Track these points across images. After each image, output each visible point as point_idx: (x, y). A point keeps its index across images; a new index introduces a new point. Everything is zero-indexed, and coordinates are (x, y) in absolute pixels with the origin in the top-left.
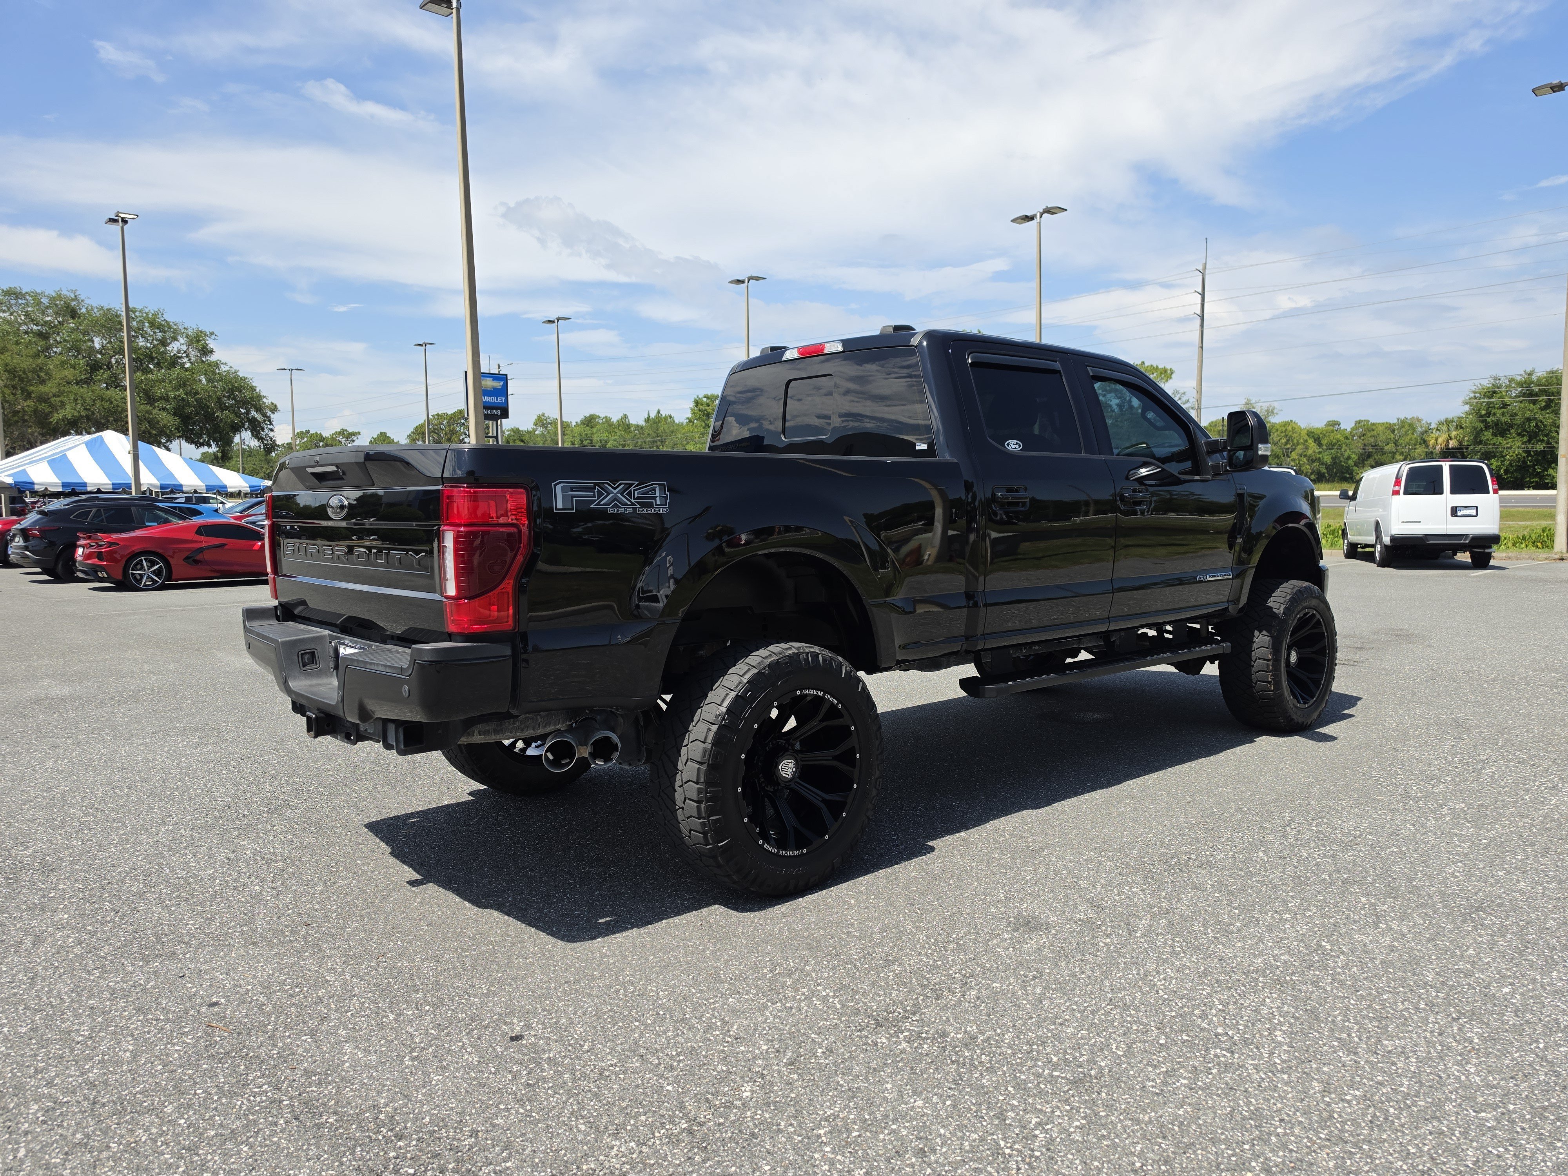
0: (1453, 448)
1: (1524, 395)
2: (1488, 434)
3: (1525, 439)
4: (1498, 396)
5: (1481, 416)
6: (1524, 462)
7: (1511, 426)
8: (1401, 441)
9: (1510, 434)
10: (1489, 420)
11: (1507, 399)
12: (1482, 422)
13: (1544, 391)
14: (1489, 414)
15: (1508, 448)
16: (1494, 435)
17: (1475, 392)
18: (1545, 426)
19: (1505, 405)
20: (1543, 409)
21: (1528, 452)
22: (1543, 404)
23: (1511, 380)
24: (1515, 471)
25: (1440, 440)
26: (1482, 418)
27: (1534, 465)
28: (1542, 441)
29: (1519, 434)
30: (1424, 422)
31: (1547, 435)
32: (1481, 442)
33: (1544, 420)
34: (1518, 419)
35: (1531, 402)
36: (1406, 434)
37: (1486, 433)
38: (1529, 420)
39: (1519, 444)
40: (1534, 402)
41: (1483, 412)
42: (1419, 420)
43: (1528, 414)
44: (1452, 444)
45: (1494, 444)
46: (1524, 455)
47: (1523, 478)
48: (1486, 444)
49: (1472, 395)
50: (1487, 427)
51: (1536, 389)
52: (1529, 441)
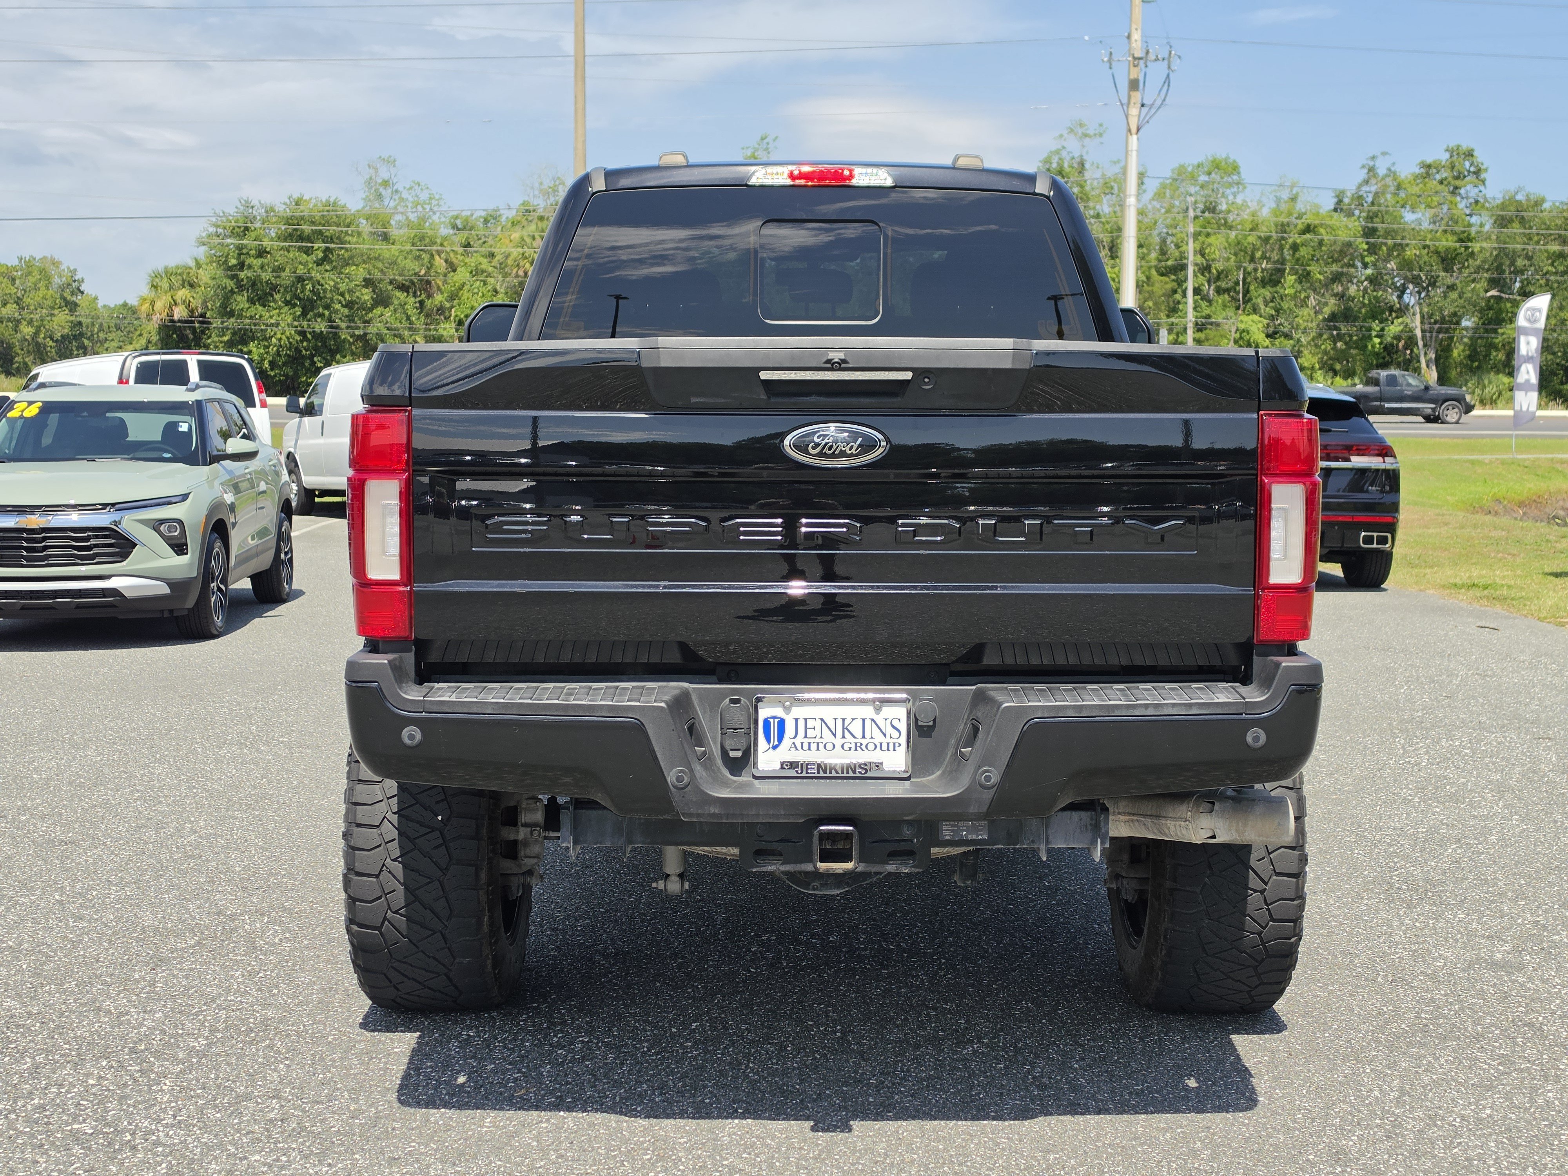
0: (180, 321)
1: (289, 237)
2: (241, 301)
3: (298, 311)
4: (253, 235)
5: (230, 268)
6: (298, 350)
7: (274, 288)
8: (27, 300)
9: (275, 301)
10: (242, 275)
11: (266, 243)
12: (233, 277)
13: (320, 233)
14: (241, 266)
15: (272, 325)
16: (252, 301)
17: (217, 226)
18: (325, 291)
19: (262, 253)
20: (319, 263)
21: (303, 333)
22: (321, 255)
23: (270, 210)
24: (284, 364)
25: (159, 305)
26: (233, 271)
27: (312, 356)
28: (321, 315)
29: (287, 303)
30: (63, 267)
31: (327, 307)
32: (231, 314)
33: (322, 281)
34: (286, 277)
35: (300, 249)
36: (36, 288)
37: (239, 298)
38: (300, 279)
39: (289, 319)
40: (308, 251)
41: (233, 262)
42: (56, 263)
43: (301, 270)
44: (179, 313)
45: (251, 318)
46: (298, 338)
47: (296, 376)
48: (240, 316)
49: (212, 230)
50: (240, 286)
51: (307, 228)
52: (304, 314)
